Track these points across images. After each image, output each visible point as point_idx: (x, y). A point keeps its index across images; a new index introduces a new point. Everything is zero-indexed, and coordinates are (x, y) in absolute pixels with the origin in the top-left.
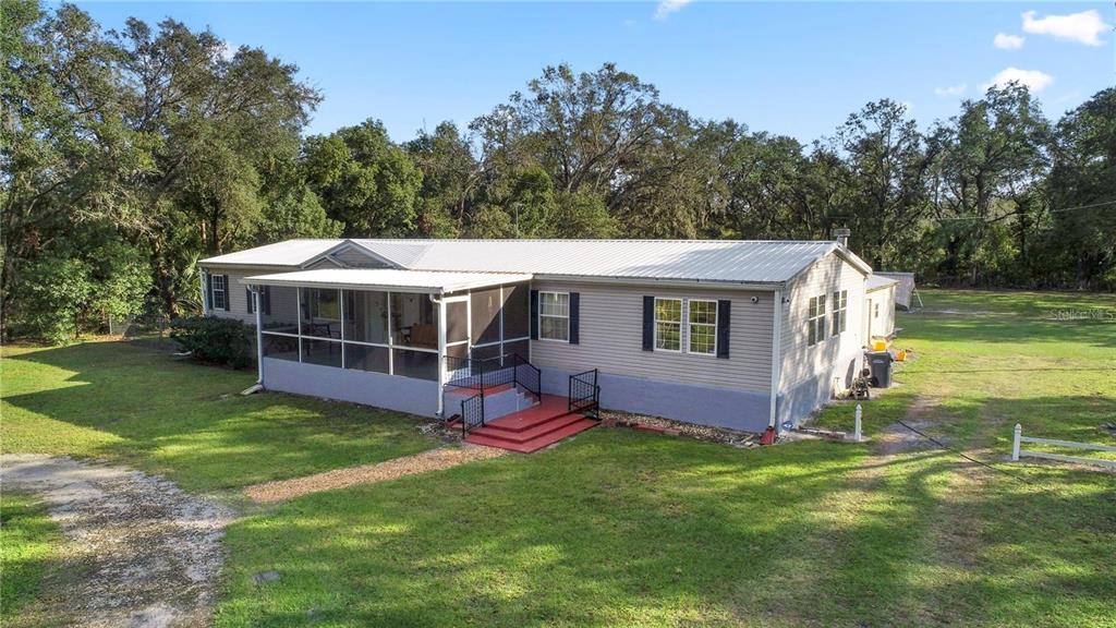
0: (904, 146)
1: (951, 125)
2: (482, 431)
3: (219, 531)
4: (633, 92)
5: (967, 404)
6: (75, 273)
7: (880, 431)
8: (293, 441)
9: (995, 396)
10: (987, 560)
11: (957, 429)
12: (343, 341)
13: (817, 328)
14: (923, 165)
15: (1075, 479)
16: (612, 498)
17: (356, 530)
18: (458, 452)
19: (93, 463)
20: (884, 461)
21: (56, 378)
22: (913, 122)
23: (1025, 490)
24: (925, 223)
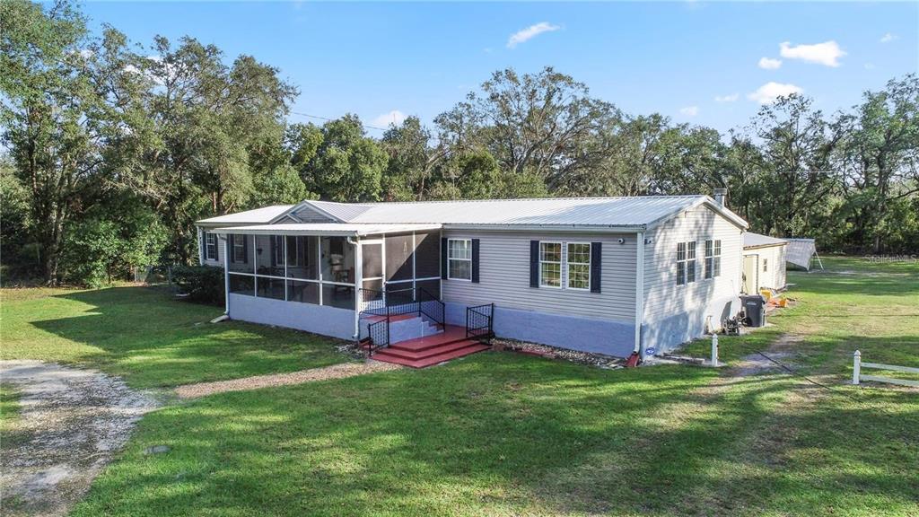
0: (810, 133)
1: (853, 112)
2: (386, 351)
3: (140, 416)
4: (569, 89)
5: (829, 340)
6: (108, 232)
7: (738, 358)
8: (232, 355)
9: (858, 335)
10: (791, 461)
11: (811, 359)
12: (286, 278)
13: (686, 270)
14: (829, 148)
15: (907, 399)
16: (473, 402)
17: (247, 418)
18: (361, 366)
19: (73, 368)
20: (731, 382)
21: (79, 309)
22: (819, 112)
23: (854, 406)
24: (835, 201)
